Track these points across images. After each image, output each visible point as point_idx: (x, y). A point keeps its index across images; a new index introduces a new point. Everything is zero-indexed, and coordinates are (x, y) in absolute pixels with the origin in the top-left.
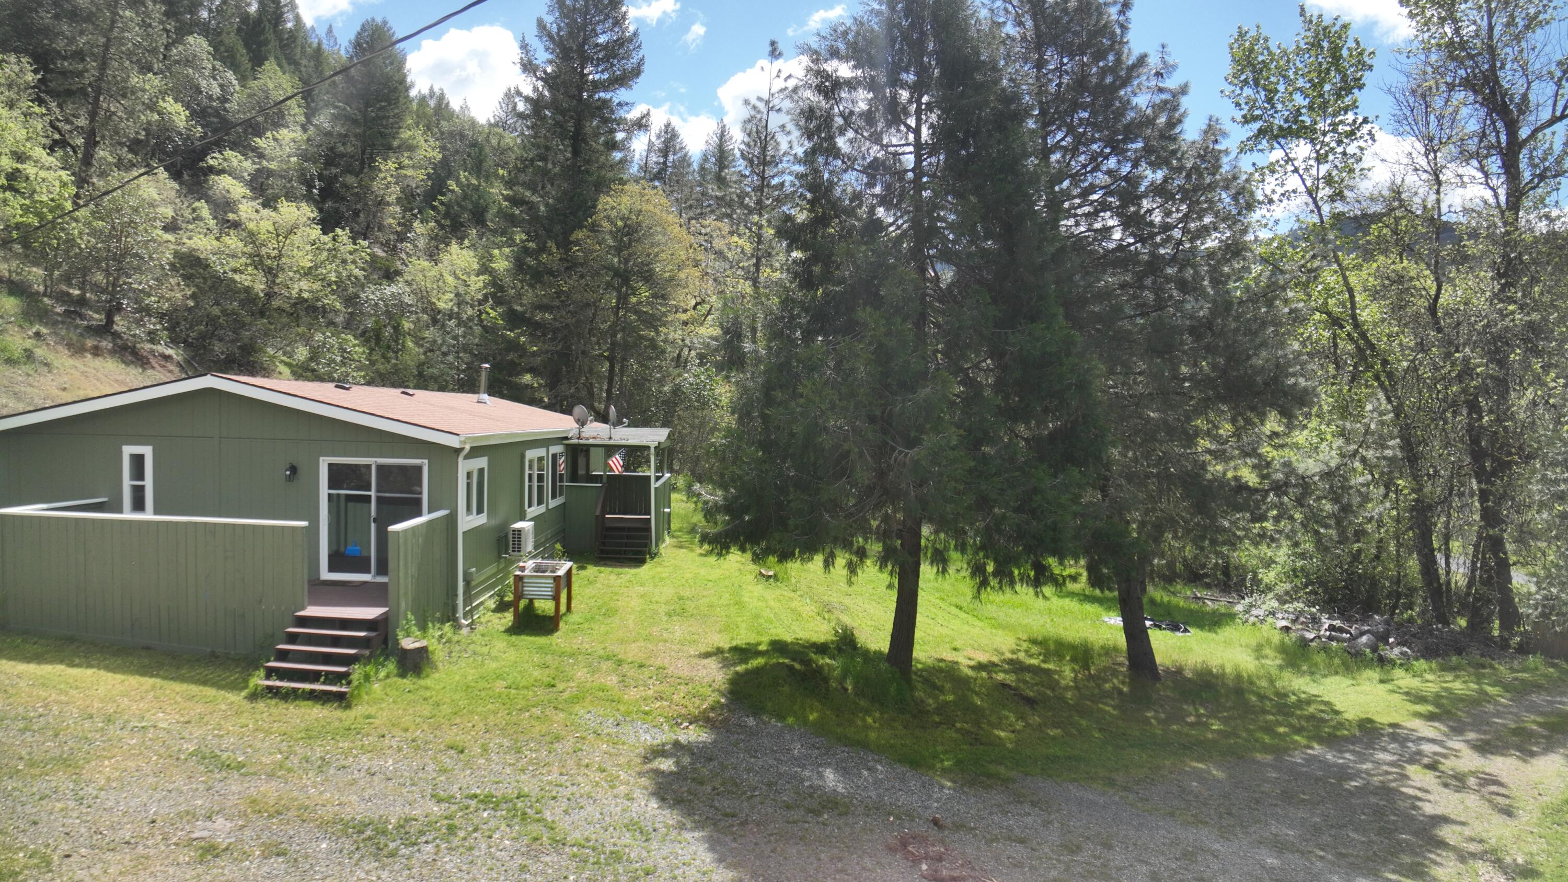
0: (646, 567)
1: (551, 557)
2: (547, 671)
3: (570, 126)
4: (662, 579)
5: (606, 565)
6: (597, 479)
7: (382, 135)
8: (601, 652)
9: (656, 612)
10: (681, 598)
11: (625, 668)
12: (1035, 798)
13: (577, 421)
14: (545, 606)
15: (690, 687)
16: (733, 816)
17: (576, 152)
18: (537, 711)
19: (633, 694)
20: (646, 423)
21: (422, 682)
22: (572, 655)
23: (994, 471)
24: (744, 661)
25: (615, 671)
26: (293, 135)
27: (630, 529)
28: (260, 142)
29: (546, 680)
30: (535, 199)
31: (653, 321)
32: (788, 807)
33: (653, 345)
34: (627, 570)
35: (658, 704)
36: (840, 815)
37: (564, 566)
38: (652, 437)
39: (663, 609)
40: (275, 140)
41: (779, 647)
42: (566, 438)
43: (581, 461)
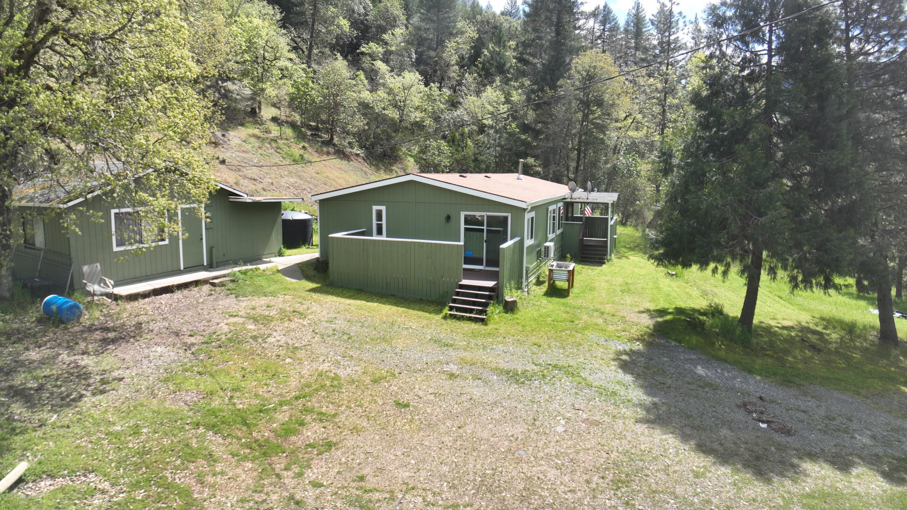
0: (604, 266)
1: (565, 261)
2: (569, 315)
3: (554, 18)
4: (615, 273)
5: (585, 264)
6: (579, 219)
7: (448, 28)
8: (592, 308)
9: (615, 290)
10: (627, 284)
11: (606, 316)
12: (814, 395)
13: (571, 190)
14: (562, 284)
15: (639, 326)
16: (664, 384)
17: (558, 33)
18: (568, 332)
19: (611, 328)
21: (515, 316)
22: (579, 308)
23: (805, 228)
24: (661, 316)
25: (601, 317)
26: (402, 31)
27: (596, 246)
28: (386, 37)
29: (570, 319)
30: (535, 61)
31: (602, 128)
32: (689, 383)
33: (602, 141)
34: (596, 267)
35: (624, 333)
36: (714, 389)
37: (572, 266)
38: (609, 198)
39: (619, 289)
40: (393, 34)
41: (679, 311)
42: (565, 199)
43: (570, 209)
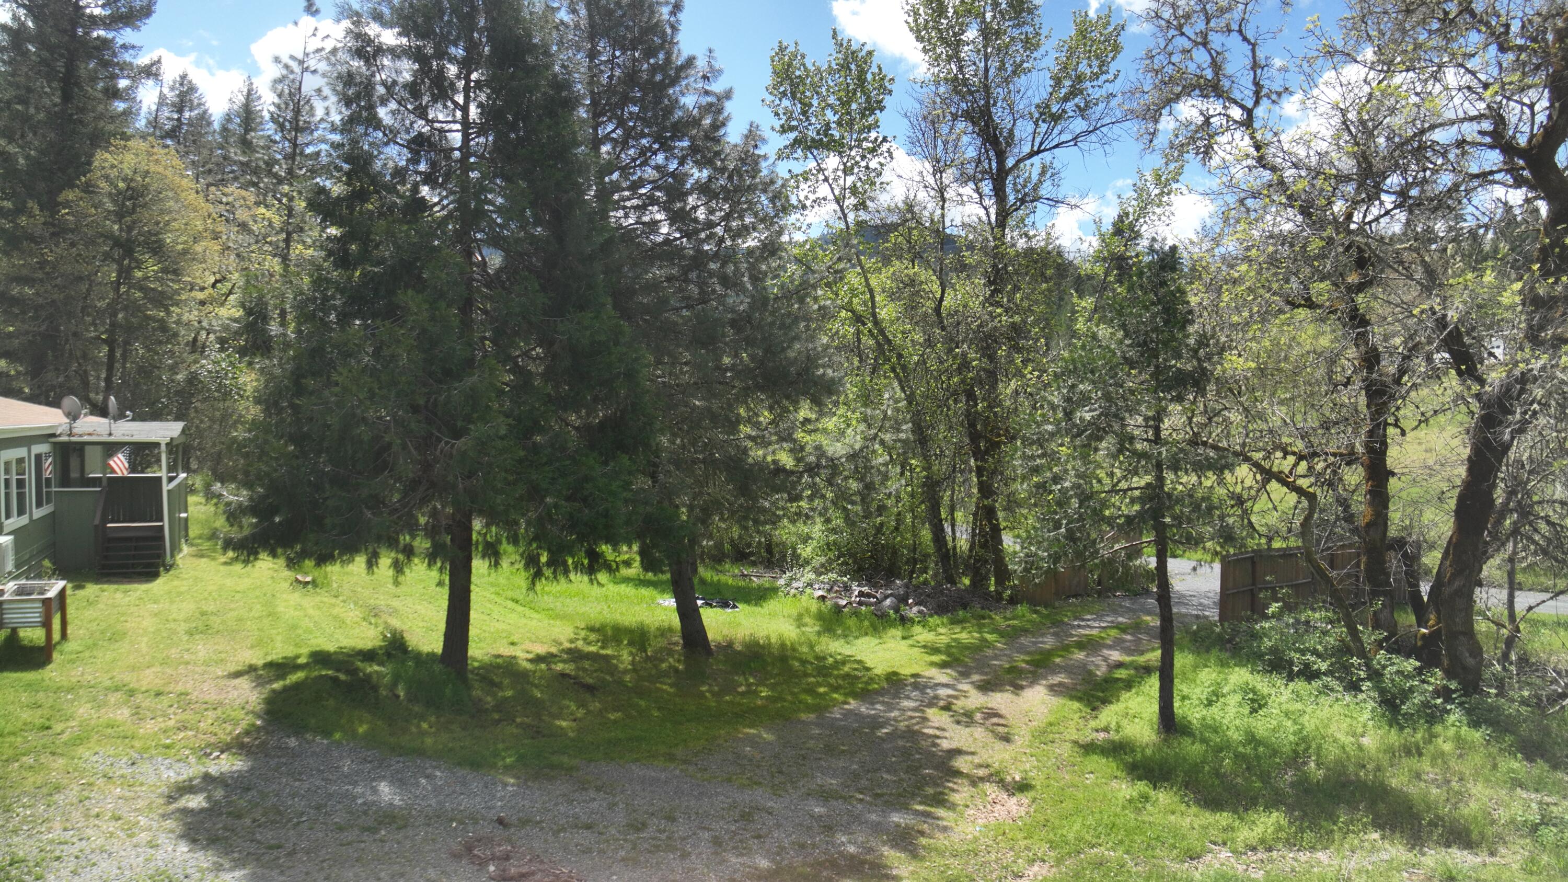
0: (159, 581)
1: (39, 576)
2: (40, 712)
4: (180, 594)
5: (109, 582)
6: (95, 482)
8: (108, 683)
9: (174, 632)
10: (203, 614)
11: (139, 698)
13: (67, 415)
14: (33, 635)
15: (219, 711)
16: (279, 847)
17: (67, 97)
18: (29, 760)
19: (150, 727)
20: (156, 416)
22: (70, 690)
23: (545, 460)
24: (282, 677)
25: (126, 703)
27: (138, 539)
29: (38, 722)
30: (12, 149)
31: (162, 300)
32: (341, 829)
33: (163, 327)
34: (136, 586)
35: (182, 735)
36: (399, 829)
37: (55, 587)
38: (161, 433)
39: (183, 627)
41: (320, 658)
42: (54, 435)
43: (74, 463)
